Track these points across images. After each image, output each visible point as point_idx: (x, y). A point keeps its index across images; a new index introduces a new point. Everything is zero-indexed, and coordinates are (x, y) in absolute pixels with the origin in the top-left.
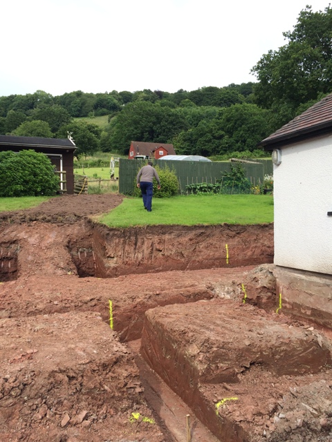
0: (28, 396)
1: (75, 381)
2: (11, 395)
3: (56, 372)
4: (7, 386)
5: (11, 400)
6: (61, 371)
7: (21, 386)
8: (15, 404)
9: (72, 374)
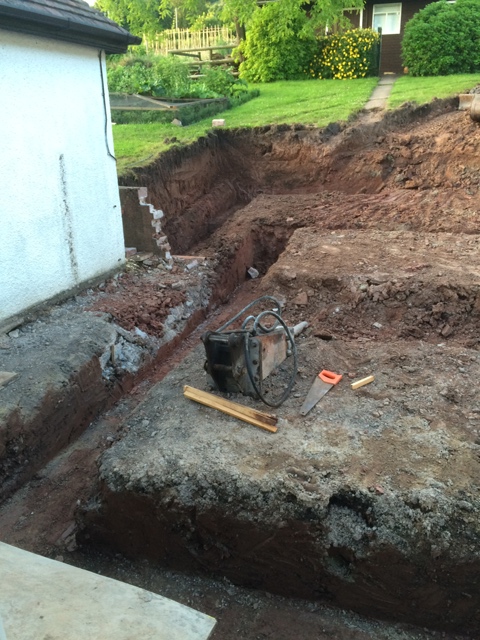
0: (413, 304)
1: (465, 301)
2: (396, 298)
3: (446, 287)
4: (393, 289)
5: (396, 303)
6: (452, 288)
7: (408, 293)
8: (399, 307)
9: (463, 293)
